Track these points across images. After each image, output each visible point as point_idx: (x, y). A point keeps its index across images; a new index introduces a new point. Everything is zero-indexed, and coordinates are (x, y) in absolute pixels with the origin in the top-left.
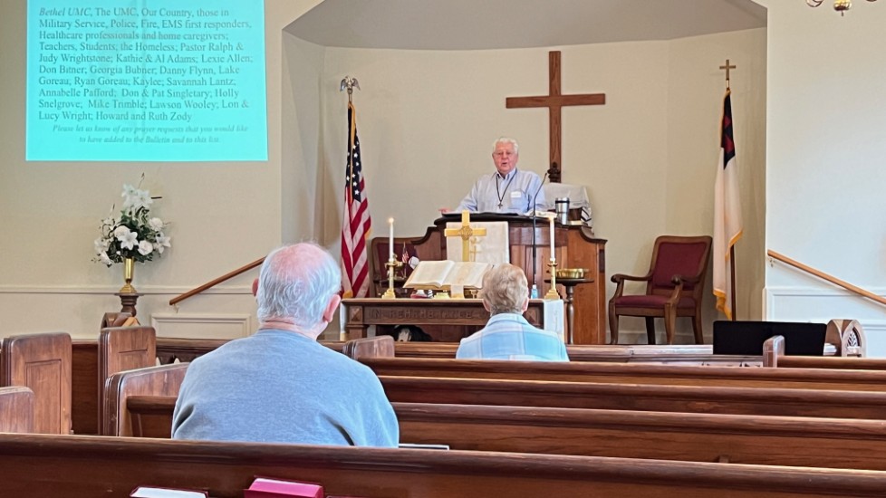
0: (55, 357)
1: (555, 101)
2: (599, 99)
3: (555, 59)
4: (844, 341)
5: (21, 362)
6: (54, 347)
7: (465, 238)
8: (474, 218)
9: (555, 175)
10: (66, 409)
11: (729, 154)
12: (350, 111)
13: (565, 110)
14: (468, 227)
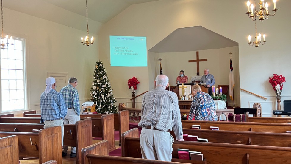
0: (111, 118)
1: (198, 61)
2: (206, 60)
3: (197, 53)
4: (257, 107)
5: (105, 120)
6: (111, 116)
7: (183, 88)
8: (184, 84)
9: (198, 74)
10: (113, 127)
11: (232, 70)
12: (160, 64)
13: (200, 63)
14: (183, 87)
